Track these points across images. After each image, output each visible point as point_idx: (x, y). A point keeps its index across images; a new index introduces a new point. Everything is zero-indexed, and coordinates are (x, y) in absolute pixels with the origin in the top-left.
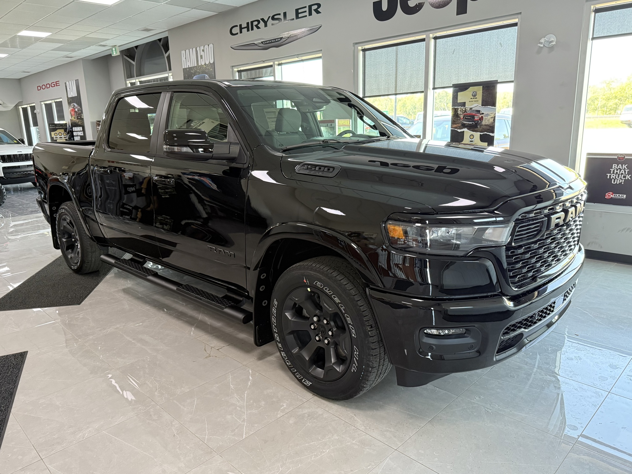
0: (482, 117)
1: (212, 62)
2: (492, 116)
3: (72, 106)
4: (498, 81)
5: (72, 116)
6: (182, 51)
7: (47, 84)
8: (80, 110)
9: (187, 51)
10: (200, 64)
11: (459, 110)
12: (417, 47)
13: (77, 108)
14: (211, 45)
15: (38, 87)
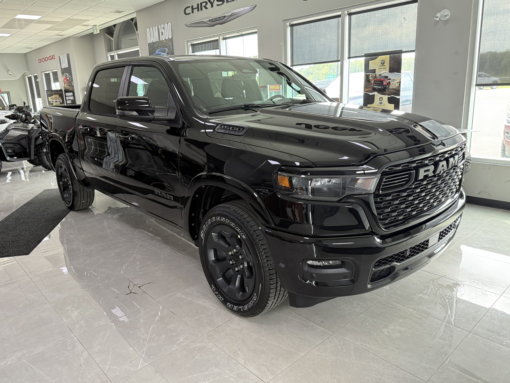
0: (389, 82)
1: (170, 37)
2: (397, 81)
3: (65, 76)
4: (403, 51)
5: (65, 84)
6: (147, 29)
7: (45, 58)
8: (71, 79)
9: (151, 29)
10: (161, 40)
11: (370, 76)
12: (334, 22)
13: (68, 77)
14: (170, 24)
15: (39, 60)
